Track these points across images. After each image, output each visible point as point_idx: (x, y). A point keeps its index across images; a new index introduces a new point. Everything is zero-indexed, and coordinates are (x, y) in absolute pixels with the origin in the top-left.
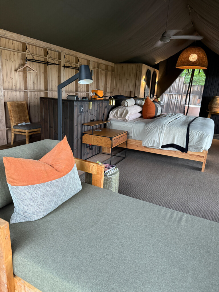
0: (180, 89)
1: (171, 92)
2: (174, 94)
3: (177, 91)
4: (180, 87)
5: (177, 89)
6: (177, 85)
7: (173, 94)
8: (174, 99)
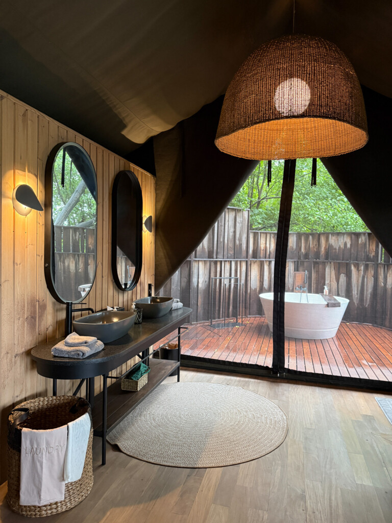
0: (241, 245)
1: (215, 256)
2: (225, 261)
3: (232, 252)
4: (240, 240)
5: (231, 245)
6: (231, 234)
7: (221, 262)
8: (227, 275)
